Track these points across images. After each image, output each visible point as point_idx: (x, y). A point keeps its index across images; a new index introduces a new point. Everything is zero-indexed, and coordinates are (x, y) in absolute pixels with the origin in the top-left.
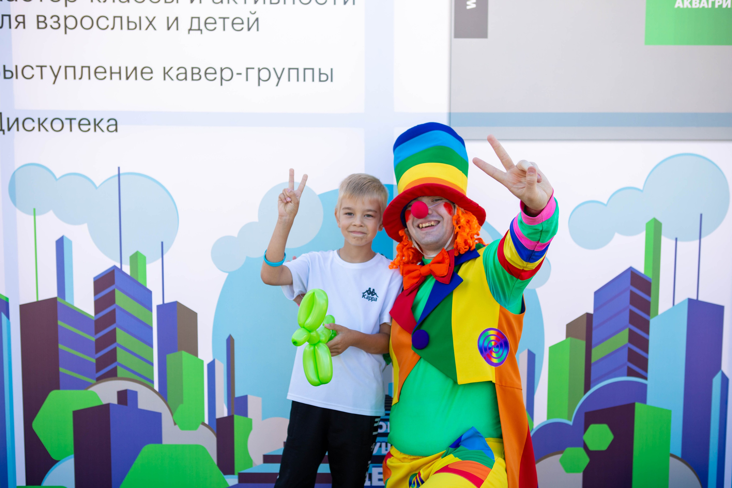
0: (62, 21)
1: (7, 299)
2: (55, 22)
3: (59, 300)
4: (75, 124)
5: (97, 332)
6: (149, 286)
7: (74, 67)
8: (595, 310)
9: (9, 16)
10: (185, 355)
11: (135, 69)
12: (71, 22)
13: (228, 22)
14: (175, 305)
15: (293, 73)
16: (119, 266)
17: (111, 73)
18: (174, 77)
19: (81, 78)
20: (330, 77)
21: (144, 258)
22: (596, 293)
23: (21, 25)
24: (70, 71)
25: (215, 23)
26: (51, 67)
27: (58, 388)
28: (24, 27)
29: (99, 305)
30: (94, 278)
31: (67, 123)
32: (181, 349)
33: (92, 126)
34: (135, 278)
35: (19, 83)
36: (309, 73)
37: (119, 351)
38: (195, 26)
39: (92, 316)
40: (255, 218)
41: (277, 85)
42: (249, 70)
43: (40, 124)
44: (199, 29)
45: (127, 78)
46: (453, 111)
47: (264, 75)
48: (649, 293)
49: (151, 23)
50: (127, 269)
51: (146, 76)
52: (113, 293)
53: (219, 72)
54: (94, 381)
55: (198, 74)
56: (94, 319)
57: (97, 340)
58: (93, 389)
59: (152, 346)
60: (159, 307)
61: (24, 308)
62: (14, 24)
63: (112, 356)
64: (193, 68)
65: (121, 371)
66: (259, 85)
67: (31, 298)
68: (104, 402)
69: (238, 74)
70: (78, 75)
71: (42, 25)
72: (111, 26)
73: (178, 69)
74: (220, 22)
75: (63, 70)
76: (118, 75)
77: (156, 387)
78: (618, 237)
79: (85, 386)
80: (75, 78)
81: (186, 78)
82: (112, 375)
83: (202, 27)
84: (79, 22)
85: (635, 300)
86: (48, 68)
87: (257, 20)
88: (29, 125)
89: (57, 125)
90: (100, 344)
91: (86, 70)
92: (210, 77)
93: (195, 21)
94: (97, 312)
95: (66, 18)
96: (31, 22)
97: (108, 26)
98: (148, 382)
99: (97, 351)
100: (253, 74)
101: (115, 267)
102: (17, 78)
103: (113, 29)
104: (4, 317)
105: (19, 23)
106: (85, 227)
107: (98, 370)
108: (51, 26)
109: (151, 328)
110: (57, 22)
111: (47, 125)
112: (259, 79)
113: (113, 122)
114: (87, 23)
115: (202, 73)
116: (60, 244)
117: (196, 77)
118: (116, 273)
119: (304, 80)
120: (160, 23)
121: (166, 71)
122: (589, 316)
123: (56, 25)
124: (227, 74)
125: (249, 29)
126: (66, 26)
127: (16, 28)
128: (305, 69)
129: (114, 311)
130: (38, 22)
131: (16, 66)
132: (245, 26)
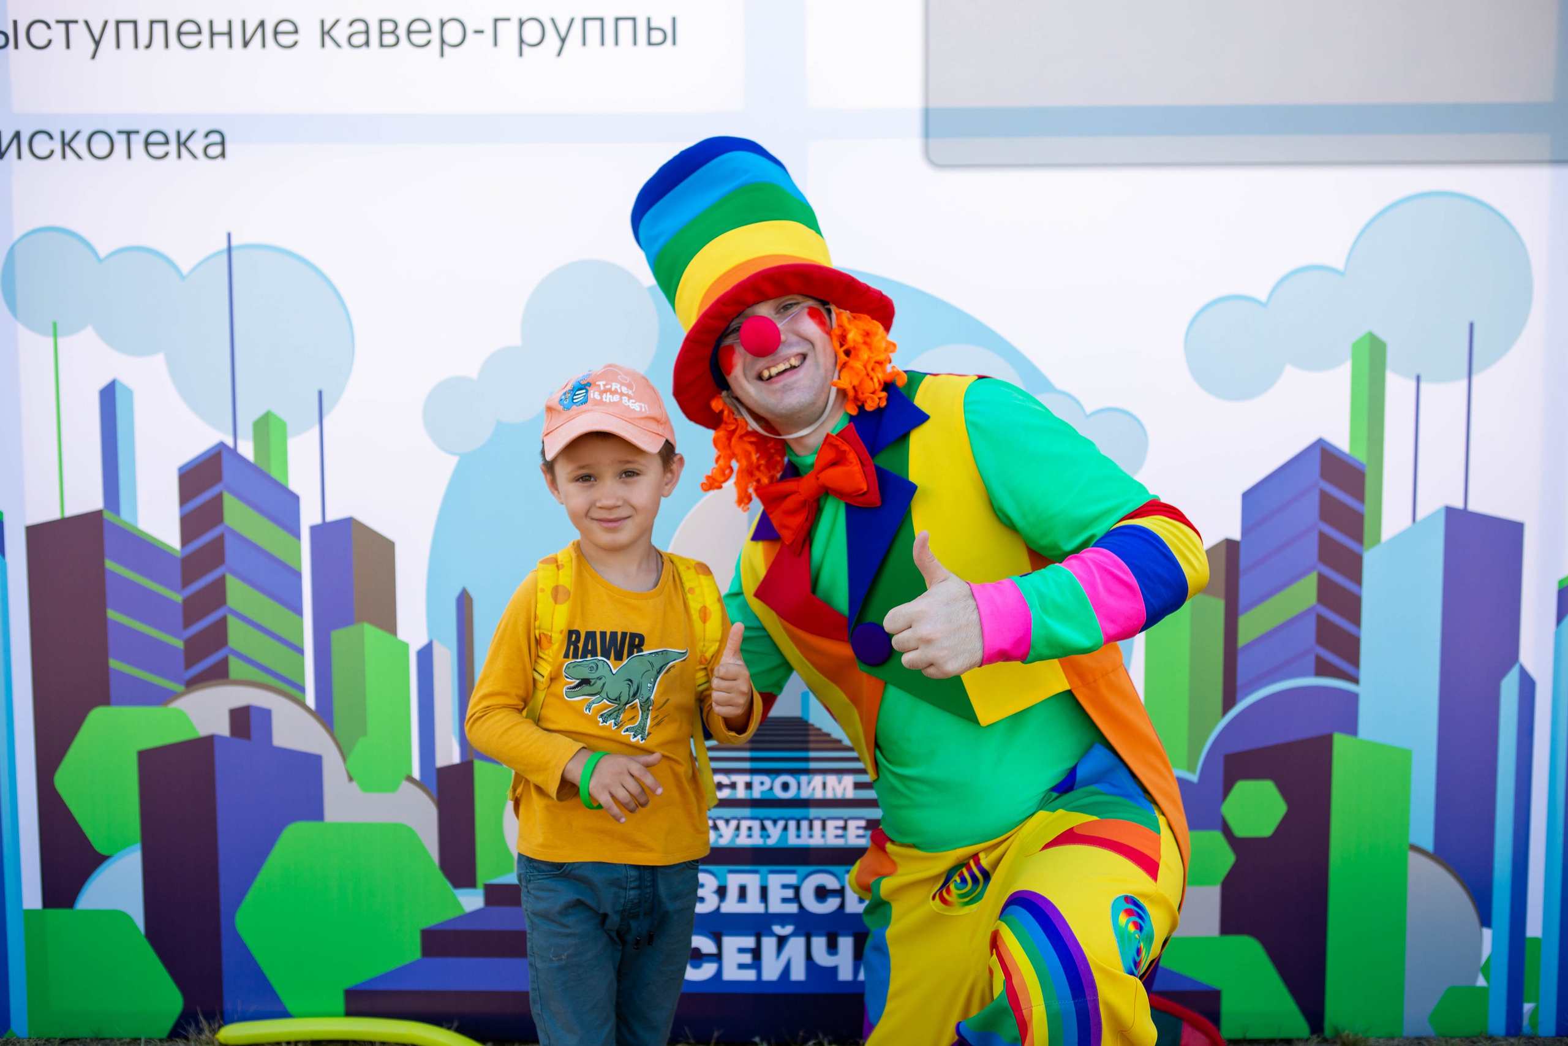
3: (108, 515)
4: (137, 142)
5: (186, 582)
6: (293, 486)
7: (135, 23)
8: (1244, 533)
10: (370, 632)
11: (262, 24)
14: (348, 525)
15: (593, 28)
16: (230, 442)
17: (212, 34)
18: (343, 41)
19: (148, 47)
20: (671, 36)
21: (283, 425)
22: (1246, 496)
24: (127, 30)
26: (87, 23)
27: (106, 701)
29: (190, 526)
30: (180, 469)
31: (123, 141)
32: (361, 620)
33: (173, 147)
34: (262, 465)
35: (20, 57)
36: (626, 27)
37: (233, 623)
39: (177, 551)
40: (514, 339)
41: (559, 54)
42: (499, 24)
43: (69, 143)
45: (246, 44)
46: (933, 105)
47: (532, 32)
48: (1359, 496)
50: (247, 449)
51: (285, 40)
52: (218, 500)
53: (436, 27)
54: (179, 688)
55: (393, 32)
56: (179, 555)
57: (187, 601)
58: (178, 705)
59: (299, 612)
60: (314, 529)
61: (34, 533)
63: (218, 635)
64: (381, 21)
65: (236, 667)
66: (521, 55)
67: (49, 513)
68: (202, 732)
69: (477, 32)
70: (143, 39)
73: (351, 24)
75: (111, 29)
76: (226, 38)
77: (310, 700)
78: (1291, 374)
79: (163, 698)
80: (136, 46)
81: (367, 43)
82: (219, 674)
85: (1330, 510)
86: (81, 25)
88: (42, 145)
89: (103, 145)
90: (193, 610)
91: (159, 29)
92: (417, 39)
94: (185, 539)
98: (292, 689)
99: (188, 622)
100: (507, 32)
101: (222, 445)
102: (16, 47)
106: (159, 361)
107: (189, 663)
109: (298, 575)
111: (83, 144)
112: (522, 41)
113: (215, 138)
115: (402, 32)
116: (109, 396)
117: (389, 39)
118: (226, 458)
119: (617, 43)
121: (327, 27)
122: (1230, 545)
124: (453, 33)
128: (617, 19)
129: (221, 539)
131: (15, 23)
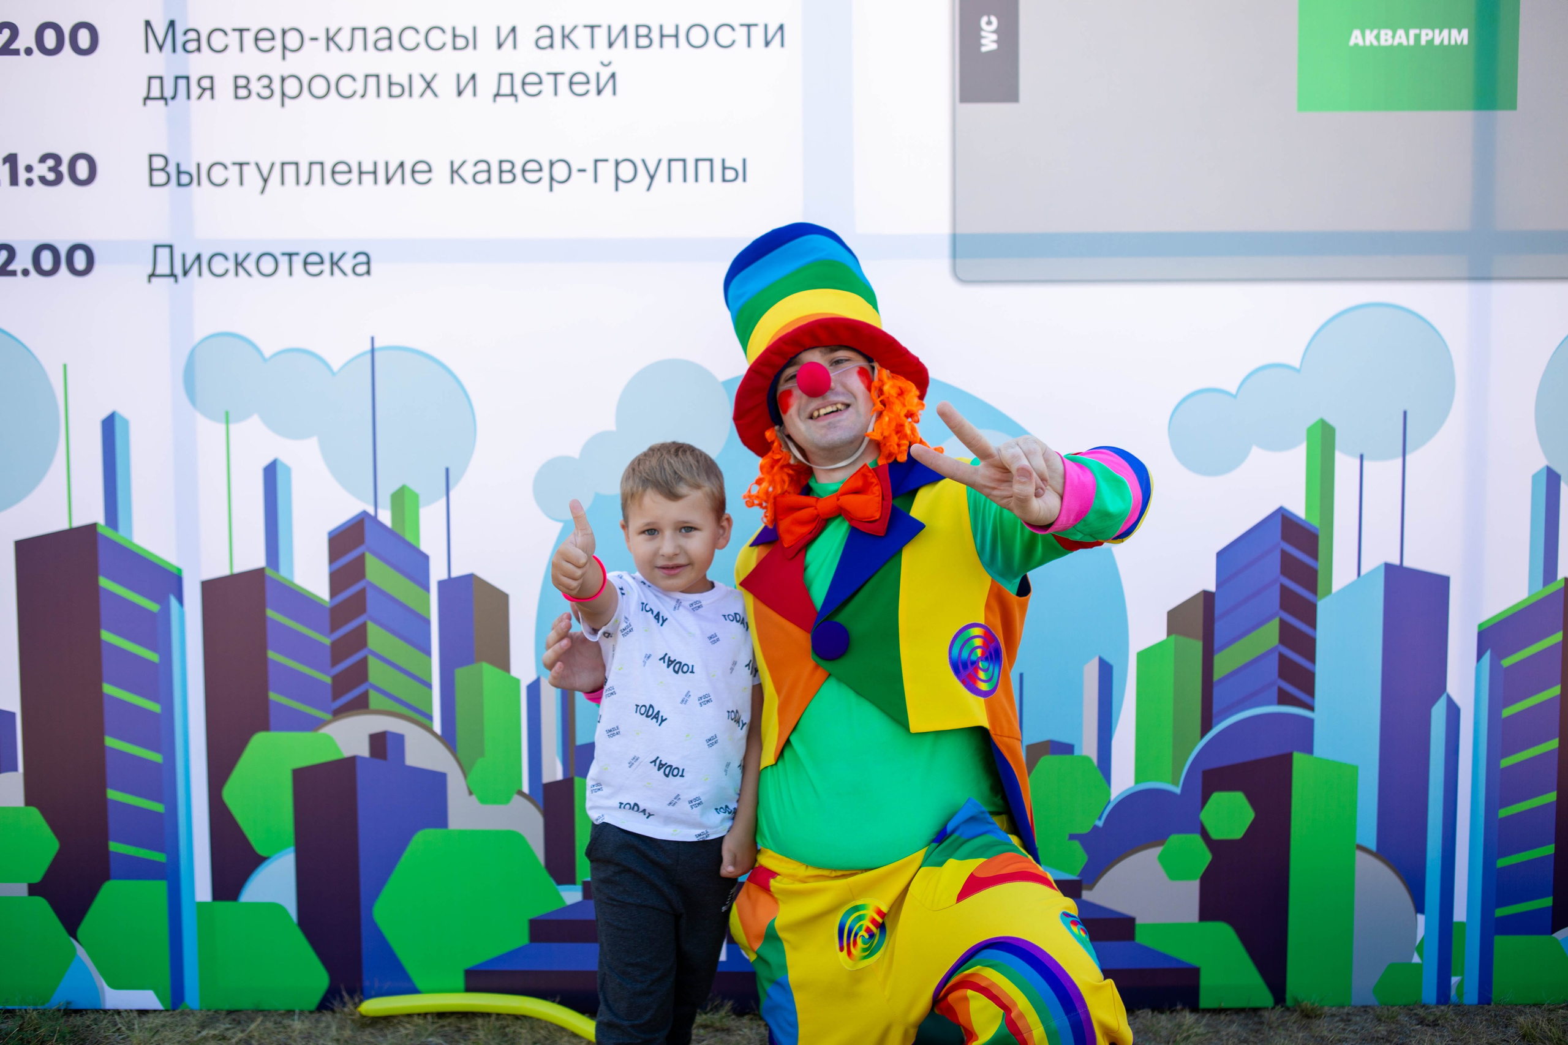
0: (276, 86)
1: (180, 570)
2: (264, 87)
3: (269, 572)
4: (298, 262)
5: (334, 628)
6: (424, 547)
7: (297, 164)
8: (1218, 586)
9: (187, 78)
10: (488, 670)
11: (402, 165)
12: (292, 87)
13: (563, 81)
14: (470, 581)
15: (677, 167)
16: (371, 511)
17: (361, 173)
18: (469, 178)
19: (307, 184)
20: (742, 174)
21: (416, 497)
22: (1220, 555)
23: (208, 93)
24: (290, 170)
25: (540, 83)
26: (257, 165)
27: (266, 727)
28: (213, 97)
29: (337, 581)
30: (330, 533)
31: (284, 262)
32: (480, 660)
33: (327, 267)
34: (398, 531)
35: (202, 193)
36: (704, 167)
37: (373, 664)
38: (505, 89)
39: (326, 602)
40: (610, 425)
41: (648, 189)
42: (600, 164)
43: (238, 264)
44: (513, 94)
45: (388, 181)
46: (959, 231)
47: (626, 171)
48: (1314, 555)
49: (429, 85)
50: (385, 517)
51: (421, 177)
52: (361, 559)
53: (546, 167)
54: (327, 716)
55: (510, 171)
56: (328, 605)
57: (334, 644)
58: (326, 730)
59: (428, 652)
60: (441, 584)
61: (210, 588)
62: (195, 91)
63: (360, 673)
64: (501, 162)
65: (375, 699)
66: (617, 189)
67: (221, 570)
68: (346, 753)
69: (580, 171)
70: (304, 178)
71: (242, 92)
72: (360, 92)
73: (476, 164)
74: (549, 81)
75: (277, 169)
76: (371, 177)
77: (437, 727)
78: (1256, 453)
79: (314, 725)
80: (298, 183)
81: (489, 180)
82: (360, 705)
83: (518, 89)
84: (305, 87)
85: (1289, 566)
86: (253, 167)
87: (613, 76)
88: (219, 265)
89: (267, 265)
90: (339, 651)
91: (316, 169)
92: (531, 176)
93: (506, 80)
94: (334, 592)
95: (283, 79)
96: (225, 87)
97: (355, 92)
98: (422, 718)
99: (335, 662)
100: (606, 171)
101: (365, 513)
102: (199, 184)
103: (363, 96)
104: (173, 602)
105: (204, 90)
106: (312, 444)
107: (336, 696)
108: (259, 95)
109: (428, 622)
110: (268, 87)
111: (250, 265)
112: (617, 178)
113: (362, 258)
114: (319, 87)
115: (518, 171)
116: (271, 473)
117: (507, 177)
118: (368, 524)
119: (696, 180)
120: (445, 86)
121: (456, 167)
122: (1207, 596)
123: (266, 93)
124: (560, 171)
125: (599, 92)
126: (283, 94)
127: (199, 97)
128: (697, 161)
129: (363, 592)
130: (237, 87)
131: (198, 165)
132: (592, 87)
